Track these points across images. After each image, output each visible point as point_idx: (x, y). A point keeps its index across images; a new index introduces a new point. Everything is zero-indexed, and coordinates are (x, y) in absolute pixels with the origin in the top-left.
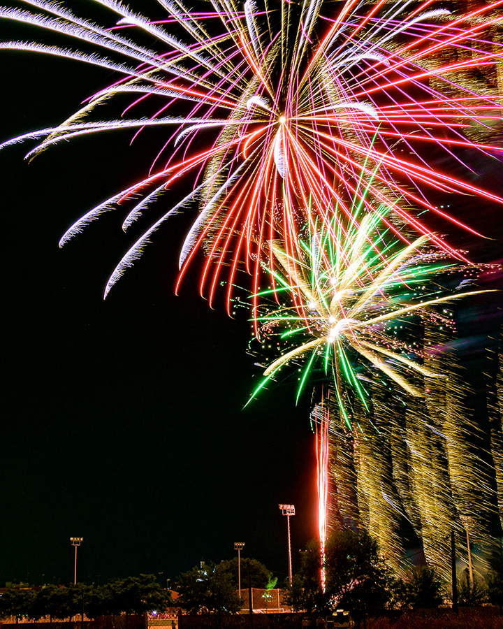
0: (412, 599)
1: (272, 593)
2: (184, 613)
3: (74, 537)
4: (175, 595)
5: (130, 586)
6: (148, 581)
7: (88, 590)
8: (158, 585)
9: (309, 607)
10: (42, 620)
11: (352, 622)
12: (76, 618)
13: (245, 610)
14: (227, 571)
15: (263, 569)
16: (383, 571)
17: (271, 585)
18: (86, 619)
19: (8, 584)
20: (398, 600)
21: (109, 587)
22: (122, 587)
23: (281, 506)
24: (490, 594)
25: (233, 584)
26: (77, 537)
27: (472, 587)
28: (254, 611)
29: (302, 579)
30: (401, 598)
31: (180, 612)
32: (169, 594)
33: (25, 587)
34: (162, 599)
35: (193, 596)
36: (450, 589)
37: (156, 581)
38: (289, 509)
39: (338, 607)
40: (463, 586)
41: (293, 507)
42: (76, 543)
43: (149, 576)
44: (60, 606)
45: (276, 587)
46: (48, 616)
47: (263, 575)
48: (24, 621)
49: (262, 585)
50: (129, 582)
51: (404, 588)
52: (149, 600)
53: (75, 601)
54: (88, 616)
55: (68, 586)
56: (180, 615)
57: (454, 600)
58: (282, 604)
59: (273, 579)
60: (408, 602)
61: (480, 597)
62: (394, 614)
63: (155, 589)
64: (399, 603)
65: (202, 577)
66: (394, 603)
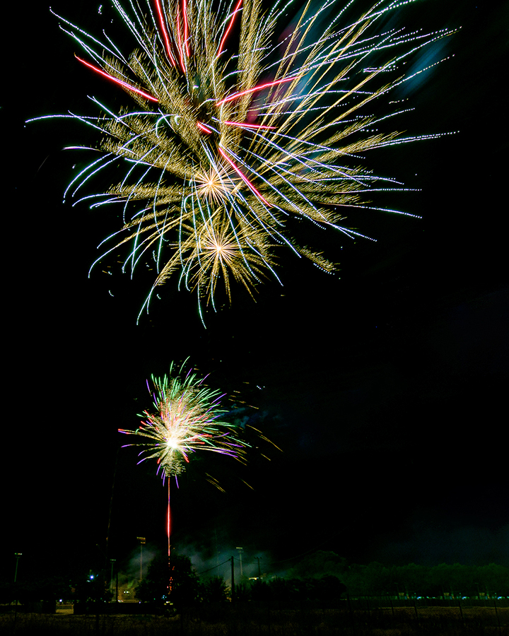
0: (209, 596)
1: (130, 590)
2: (78, 601)
3: (17, 552)
4: (73, 590)
6: (58, 581)
8: (64, 583)
11: (175, 609)
12: (12, 604)
13: (114, 600)
16: (193, 579)
17: (129, 585)
18: (19, 604)
23: (138, 538)
24: (253, 594)
26: (19, 552)
27: (243, 589)
28: (119, 601)
30: (203, 595)
31: (75, 601)
32: (70, 589)
34: (66, 592)
35: (84, 591)
37: (63, 581)
38: (142, 540)
39: (167, 600)
40: (238, 588)
41: (144, 538)
42: (18, 556)
43: (59, 578)
45: (132, 587)
49: (124, 585)
51: (205, 589)
52: (58, 593)
54: (20, 603)
55: (10, 582)
56: (75, 603)
58: (135, 597)
60: (207, 598)
61: (247, 595)
62: (199, 606)
63: (62, 586)
64: (202, 599)
65: (90, 579)
66: (199, 598)
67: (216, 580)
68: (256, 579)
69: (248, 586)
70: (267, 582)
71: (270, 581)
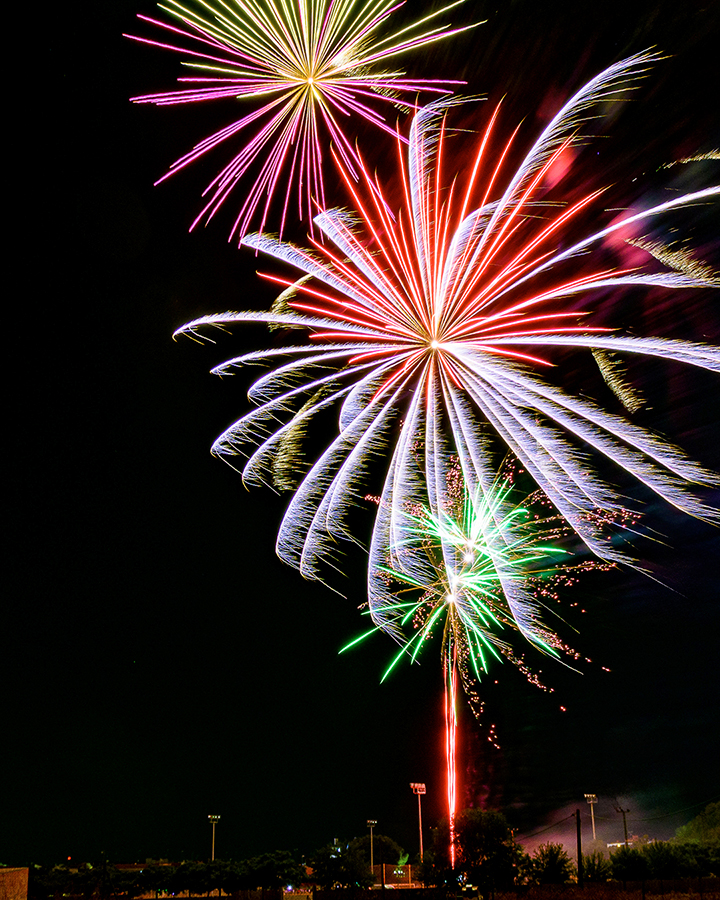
0: (538, 874)
1: (403, 869)
2: (319, 888)
3: (211, 814)
4: (309, 871)
5: (266, 862)
6: (284, 857)
7: (226, 866)
8: (293, 861)
9: (439, 882)
10: (180, 895)
11: (481, 897)
12: (213, 894)
13: (378, 886)
14: (360, 848)
15: (395, 845)
16: (511, 848)
17: (402, 862)
18: (223, 894)
19: (148, 860)
20: (524, 875)
21: (245, 863)
22: (258, 863)
23: (412, 785)
24: (614, 870)
25: (366, 861)
26: (215, 815)
27: (597, 863)
28: (386, 886)
29: (432, 855)
30: (528, 874)
31: (315, 888)
32: (304, 870)
33: (165, 863)
34: (297, 874)
35: (327, 871)
36: (576, 865)
37: (292, 858)
38: (420, 788)
39: (468, 882)
40: (588, 861)
41: (424, 786)
42: (214, 820)
43: (285, 853)
44: (199, 882)
45: (407, 864)
46: (187, 892)
47: (395, 851)
48: (164, 895)
49: (394, 861)
50: (265, 858)
51: (531, 863)
52: (284, 876)
53: (213, 876)
54: (225, 891)
55: (205, 862)
56: (314, 890)
57: (579, 875)
58: (413, 880)
59: (404, 855)
60: (534, 878)
61: (605, 872)
62: (521, 890)
63: (291, 865)
64: (526, 879)
65: (336, 853)
66: (522, 878)
67: (551, 850)
68: (619, 845)
69: (607, 858)
70: (640, 850)
71: (645, 849)
